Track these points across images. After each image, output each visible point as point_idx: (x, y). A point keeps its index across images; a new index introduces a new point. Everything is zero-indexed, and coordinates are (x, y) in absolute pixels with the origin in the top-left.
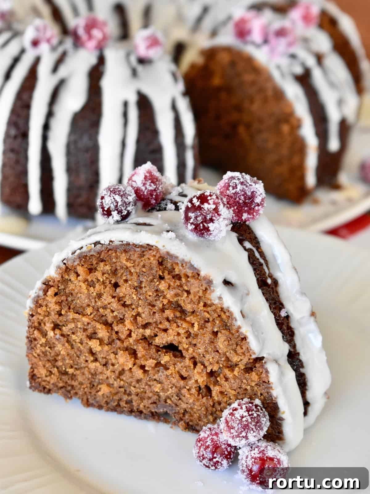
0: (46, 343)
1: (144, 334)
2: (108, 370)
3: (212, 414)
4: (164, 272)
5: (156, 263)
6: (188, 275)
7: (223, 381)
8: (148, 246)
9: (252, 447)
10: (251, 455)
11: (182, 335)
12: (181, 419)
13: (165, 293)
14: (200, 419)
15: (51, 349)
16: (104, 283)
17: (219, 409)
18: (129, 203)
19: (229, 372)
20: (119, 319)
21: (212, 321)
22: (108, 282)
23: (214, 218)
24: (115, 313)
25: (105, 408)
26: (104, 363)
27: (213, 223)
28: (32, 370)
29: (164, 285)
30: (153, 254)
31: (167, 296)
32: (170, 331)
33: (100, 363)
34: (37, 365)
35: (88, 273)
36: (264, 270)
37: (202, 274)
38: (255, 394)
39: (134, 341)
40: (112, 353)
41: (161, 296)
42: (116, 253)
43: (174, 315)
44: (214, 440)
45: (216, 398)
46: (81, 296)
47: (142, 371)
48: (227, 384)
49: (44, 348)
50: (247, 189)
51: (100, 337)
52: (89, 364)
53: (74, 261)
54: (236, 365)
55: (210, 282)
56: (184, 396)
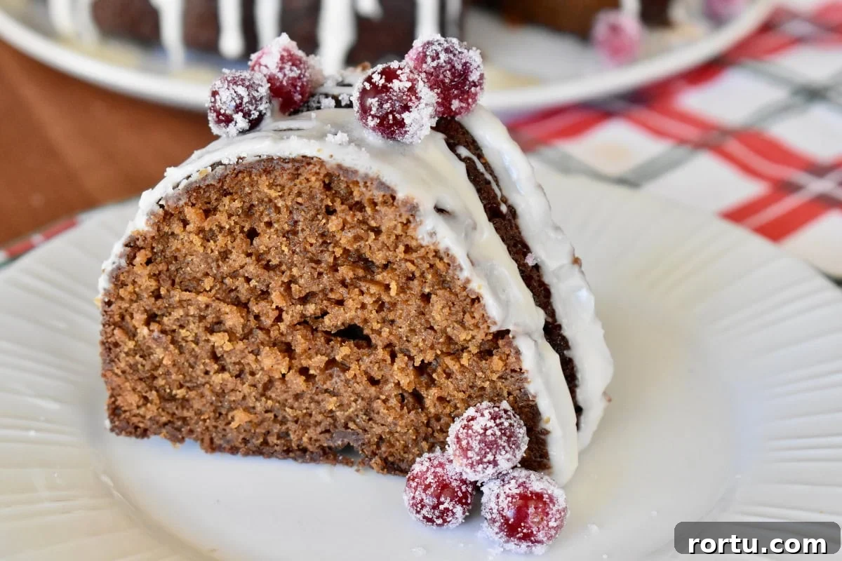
0: (136, 348)
1: (304, 312)
2: (243, 384)
3: (425, 439)
4: (335, 201)
5: (320, 186)
6: (376, 201)
7: (443, 379)
8: (304, 159)
9: (503, 481)
10: (505, 493)
11: (370, 307)
12: (374, 454)
13: (338, 237)
14: (406, 449)
15: (145, 359)
16: (231, 232)
17: (439, 428)
18: (261, 98)
19: (453, 362)
20: (259, 292)
21: (420, 276)
22: (237, 230)
23: (410, 104)
24: (253, 283)
25: (243, 450)
26: (238, 373)
27: (410, 112)
28: (113, 399)
29: (336, 222)
30: (314, 170)
31: (341, 241)
32: (349, 303)
33: (230, 372)
34: (121, 388)
35: (204, 217)
36: (493, 190)
37: (400, 196)
38: (498, 395)
39: (289, 326)
40: (250, 352)
41: (330, 243)
42: (250, 176)
43: (354, 275)
44: (439, 475)
45: (432, 410)
46: (192, 260)
47: (304, 378)
48: (449, 383)
49: (131, 357)
50: (455, 59)
51: (228, 327)
52: (211, 378)
53: (180, 199)
54: (464, 349)
55: (413, 209)
56: (378, 413)
